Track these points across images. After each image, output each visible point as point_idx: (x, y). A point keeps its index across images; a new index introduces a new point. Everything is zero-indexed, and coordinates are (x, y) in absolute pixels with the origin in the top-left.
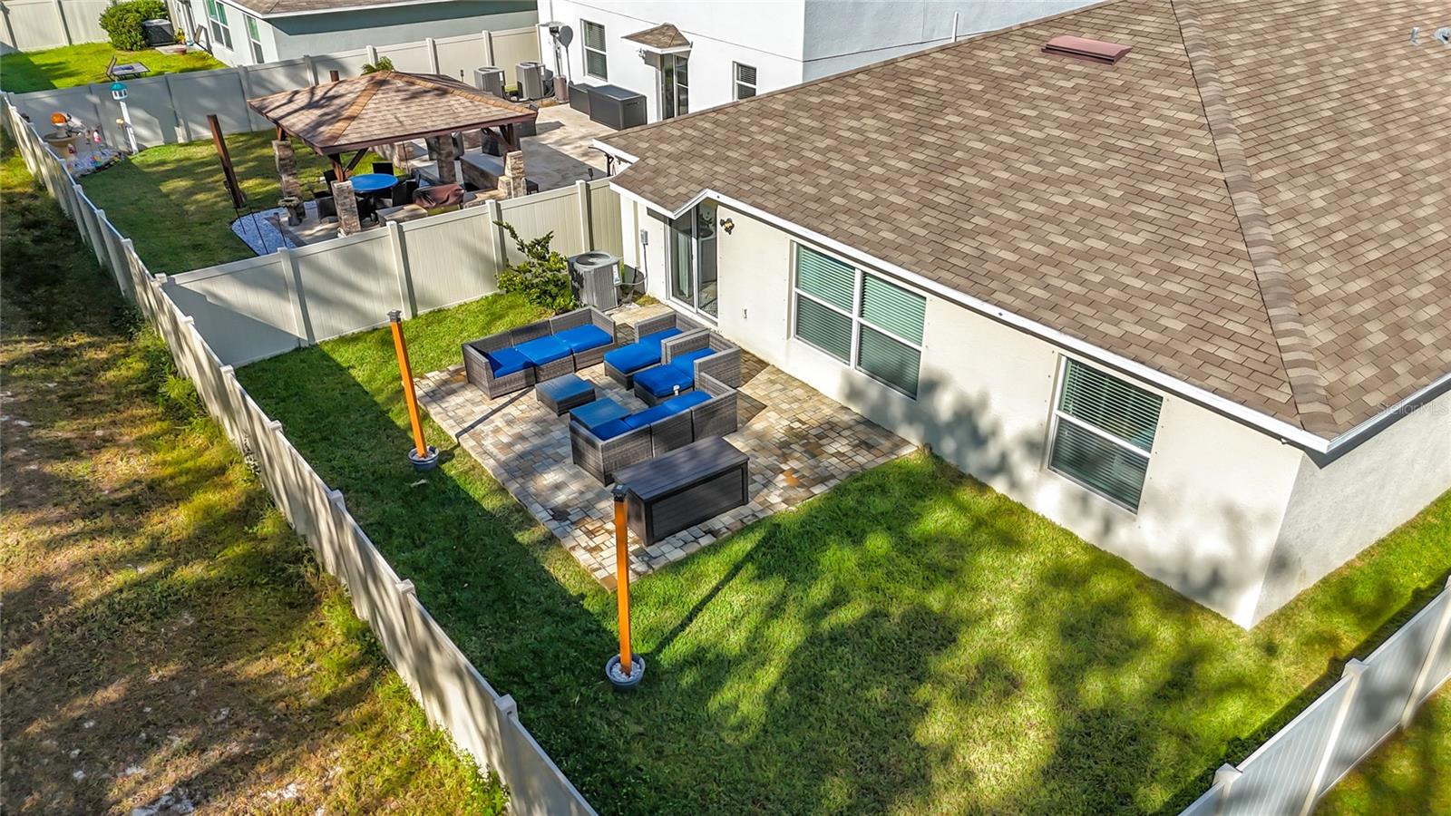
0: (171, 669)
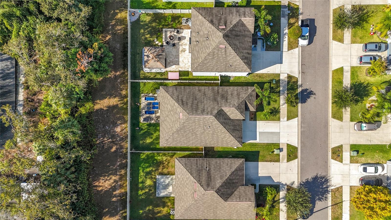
0: (122, 115)
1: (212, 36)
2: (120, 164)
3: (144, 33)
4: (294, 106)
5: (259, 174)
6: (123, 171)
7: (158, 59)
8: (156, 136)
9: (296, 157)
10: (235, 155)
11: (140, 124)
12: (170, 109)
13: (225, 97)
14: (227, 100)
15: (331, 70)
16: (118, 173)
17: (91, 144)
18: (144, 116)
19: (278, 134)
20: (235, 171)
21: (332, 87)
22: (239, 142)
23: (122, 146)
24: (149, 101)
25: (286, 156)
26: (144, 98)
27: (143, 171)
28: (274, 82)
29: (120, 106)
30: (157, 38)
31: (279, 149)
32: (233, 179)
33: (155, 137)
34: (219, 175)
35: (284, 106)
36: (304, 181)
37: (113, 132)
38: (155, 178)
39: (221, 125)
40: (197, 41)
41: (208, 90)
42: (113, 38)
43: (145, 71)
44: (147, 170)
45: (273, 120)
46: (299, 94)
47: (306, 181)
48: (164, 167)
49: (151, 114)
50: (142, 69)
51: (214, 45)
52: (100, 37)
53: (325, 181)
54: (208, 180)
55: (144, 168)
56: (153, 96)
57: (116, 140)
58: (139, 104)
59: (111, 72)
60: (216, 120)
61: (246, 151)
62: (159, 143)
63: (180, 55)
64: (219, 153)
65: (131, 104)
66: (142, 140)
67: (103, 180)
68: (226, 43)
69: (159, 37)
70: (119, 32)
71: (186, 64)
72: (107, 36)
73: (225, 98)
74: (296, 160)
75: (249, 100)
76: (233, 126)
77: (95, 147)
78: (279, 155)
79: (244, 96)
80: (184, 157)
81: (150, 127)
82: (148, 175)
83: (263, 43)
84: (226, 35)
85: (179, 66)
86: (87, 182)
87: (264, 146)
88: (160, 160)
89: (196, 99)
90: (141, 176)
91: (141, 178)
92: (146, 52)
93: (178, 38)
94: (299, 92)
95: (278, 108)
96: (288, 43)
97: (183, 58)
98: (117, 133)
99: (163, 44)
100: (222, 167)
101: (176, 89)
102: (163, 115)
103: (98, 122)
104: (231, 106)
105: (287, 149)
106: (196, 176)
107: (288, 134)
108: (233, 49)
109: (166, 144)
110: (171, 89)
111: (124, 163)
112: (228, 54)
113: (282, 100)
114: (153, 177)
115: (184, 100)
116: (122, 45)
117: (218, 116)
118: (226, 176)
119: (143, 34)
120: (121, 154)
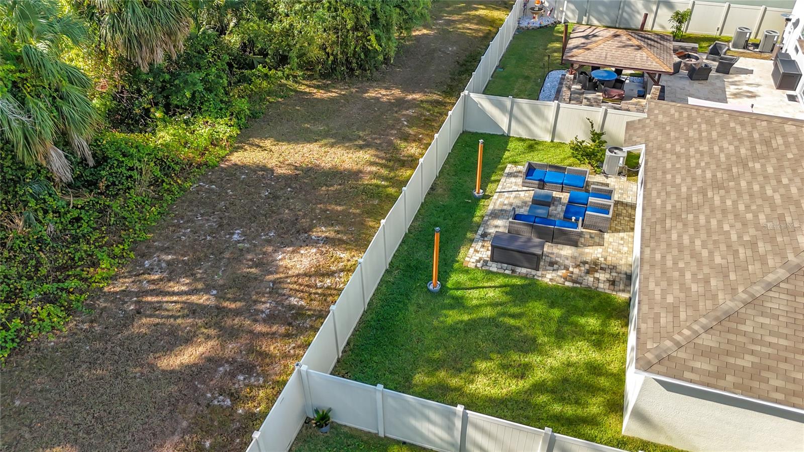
0: (358, 211)
23: (265, 355)
29: (369, 181)
42: (442, 35)
57: (244, 311)
58: (478, 194)
59: (388, 89)
98: (275, 276)
116: (468, 53)
120: (228, 402)
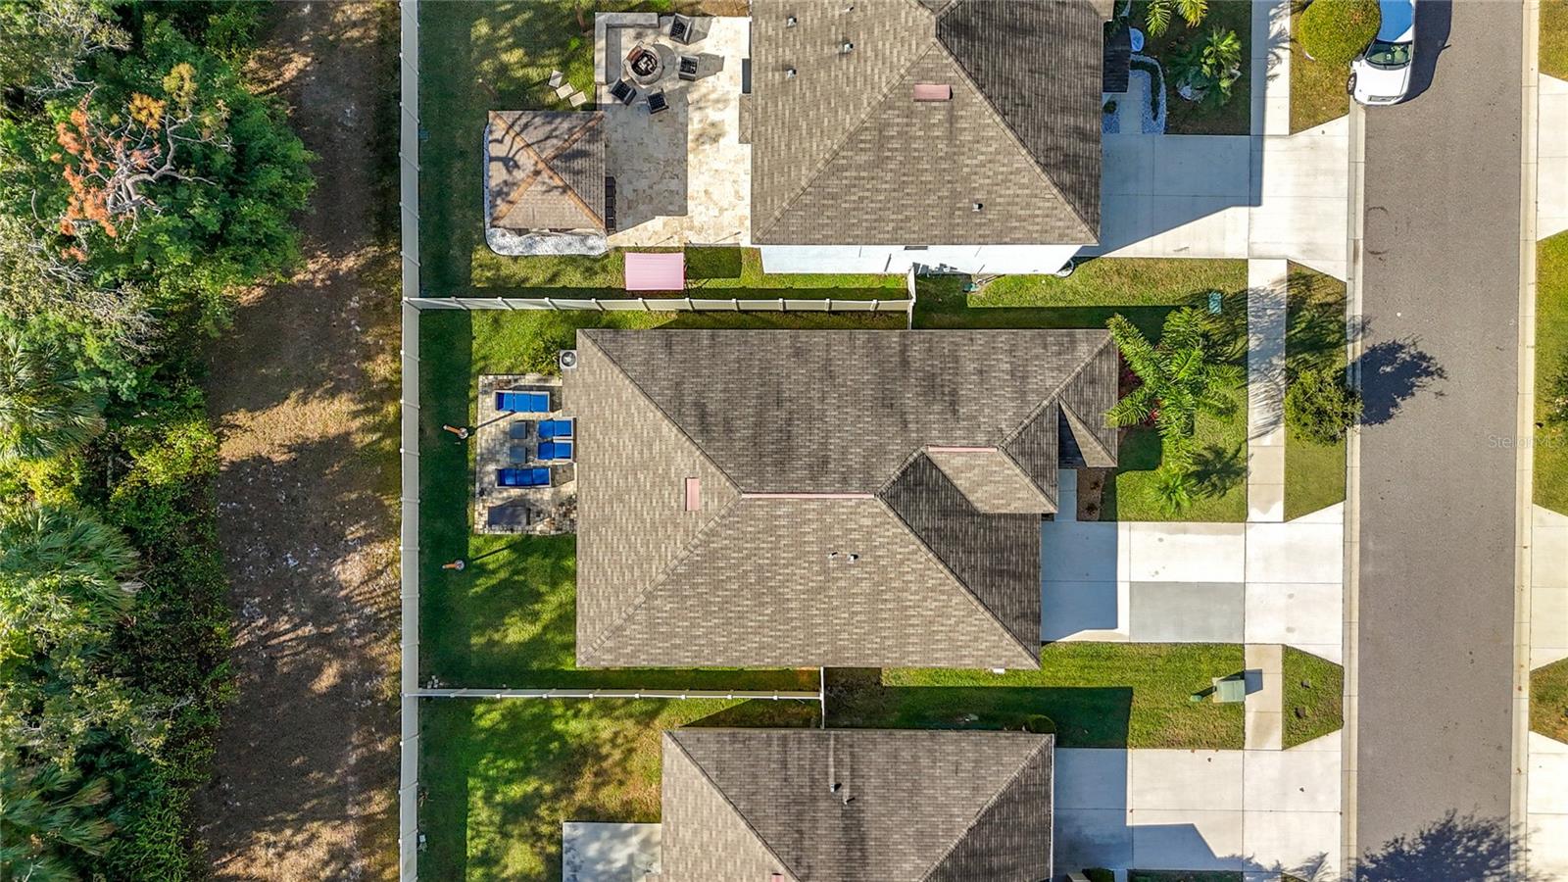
1: (870, 31)
2: (362, 760)
3: (490, 40)
4: (1334, 439)
5: (1128, 814)
6: (377, 798)
7: (568, 179)
8: (561, 605)
9: (1333, 721)
10: (997, 713)
11: (473, 542)
12: (630, 458)
13: (947, 390)
14: (953, 405)
15: (1532, 238)
16: (353, 811)
17: (203, 652)
18: (495, 495)
19: (1234, 594)
20: (998, 805)
21: (1539, 334)
22: (1020, 643)
23: (373, 659)
24: (520, 416)
25: (1280, 716)
26: (494, 395)
27: (488, 799)
28: (1215, 308)
29: (361, 440)
30: (564, 66)
31: (1242, 676)
32: (990, 853)
33: (554, 615)
34: (910, 831)
35: (1267, 440)
36: (1379, 853)
37: (325, 585)
38: (552, 835)
39: (923, 548)
40: (786, 67)
41: (848, 352)
42: (324, 67)
43: (500, 248)
44: (512, 794)
45: (1210, 516)
46: (1350, 372)
47: (1391, 850)
48: (602, 779)
49: (532, 484)
50: (484, 241)
51: (885, 82)
52: (252, 64)
53: (1492, 854)
54: (850, 860)
55: (495, 780)
56: (540, 388)
57: (340, 632)
58: (463, 433)
59: (313, 257)
60: (896, 519)
61: (1060, 689)
62: (574, 645)
63: (691, 157)
64: (909, 700)
65: (421, 430)
66: (481, 629)
67: (268, 845)
68: (954, 71)
69: (573, 60)
70: (355, 33)
71: (722, 210)
72: (290, 61)
73: (943, 393)
74: (1335, 739)
75: (1080, 403)
76: (989, 550)
77: (221, 669)
78: (1237, 709)
79: (1049, 382)
80: (713, 721)
81: (528, 555)
82: (515, 822)
83: (1155, 90)
84: (956, 21)
85: (684, 219)
86: (182, 861)
87: (1159, 662)
88: (579, 736)
89: (779, 403)
90: (478, 824)
91: (478, 835)
92: (501, 142)
93: (678, 67)
94: (1354, 364)
95: (1238, 451)
96: (1293, 88)
97: (706, 178)
98: (343, 593)
99: (595, 97)
100: (926, 783)
101: (669, 346)
102: (596, 490)
103: (244, 530)
104: (981, 438)
105: (1285, 677)
106: (779, 836)
107: (1291, 596)
108: (993, 105)
109: (610, 650)
110: (636, 348)
111: (383, 753)
112: (967, 137)
113: (1259, 404)
114: (545, 829)
115: (711, 408)
116: (373, 108)
117: (904, 496)
118: (949, 833)
119: (489, 49)
120: (370, 702)
